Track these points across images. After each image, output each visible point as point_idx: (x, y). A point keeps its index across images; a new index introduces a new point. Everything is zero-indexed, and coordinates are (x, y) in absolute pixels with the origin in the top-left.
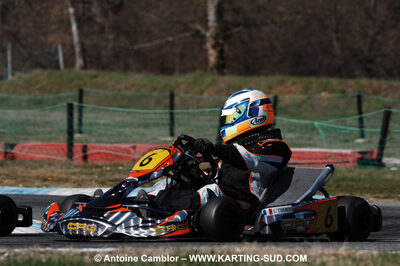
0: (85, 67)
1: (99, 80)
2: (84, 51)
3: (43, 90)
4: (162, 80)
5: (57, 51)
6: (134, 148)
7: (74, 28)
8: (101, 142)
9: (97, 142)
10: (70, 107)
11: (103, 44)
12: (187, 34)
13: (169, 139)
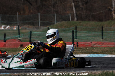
0: (77, 20)
1: (81, 24)
2: (77, 15)
3: (65, 27)
4: (100, 23)
5: (69, 16)
6: (91, 43)
7: (74, 9)
8: (82, 41)
9: (81, 41)
10: (73, 32)
11: (83, 13)
12: (107, 10)
13: (102, 40)
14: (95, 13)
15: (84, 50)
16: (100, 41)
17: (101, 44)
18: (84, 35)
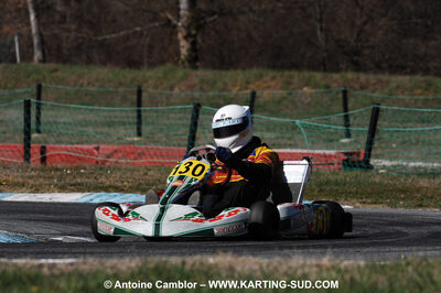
0: (43, 61)
1: (59, 74)
2: (42, 43)
4: (129, 74)
5: (13, 43)
6: (98, 149)
7: (32, 17)
8: (62, 142)
9: (57, 142)
10: (27, 104)
11: (65, 35)
12: (157, 24)
13: (136, 139)
14: (114, 35)
15: (70, 174)
16: (132, 143)
17: (133, 153)
18: (71, 120)
